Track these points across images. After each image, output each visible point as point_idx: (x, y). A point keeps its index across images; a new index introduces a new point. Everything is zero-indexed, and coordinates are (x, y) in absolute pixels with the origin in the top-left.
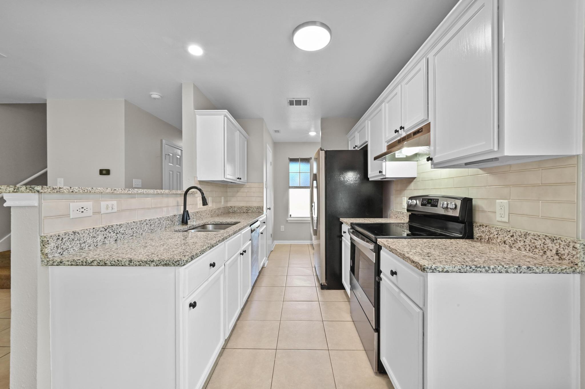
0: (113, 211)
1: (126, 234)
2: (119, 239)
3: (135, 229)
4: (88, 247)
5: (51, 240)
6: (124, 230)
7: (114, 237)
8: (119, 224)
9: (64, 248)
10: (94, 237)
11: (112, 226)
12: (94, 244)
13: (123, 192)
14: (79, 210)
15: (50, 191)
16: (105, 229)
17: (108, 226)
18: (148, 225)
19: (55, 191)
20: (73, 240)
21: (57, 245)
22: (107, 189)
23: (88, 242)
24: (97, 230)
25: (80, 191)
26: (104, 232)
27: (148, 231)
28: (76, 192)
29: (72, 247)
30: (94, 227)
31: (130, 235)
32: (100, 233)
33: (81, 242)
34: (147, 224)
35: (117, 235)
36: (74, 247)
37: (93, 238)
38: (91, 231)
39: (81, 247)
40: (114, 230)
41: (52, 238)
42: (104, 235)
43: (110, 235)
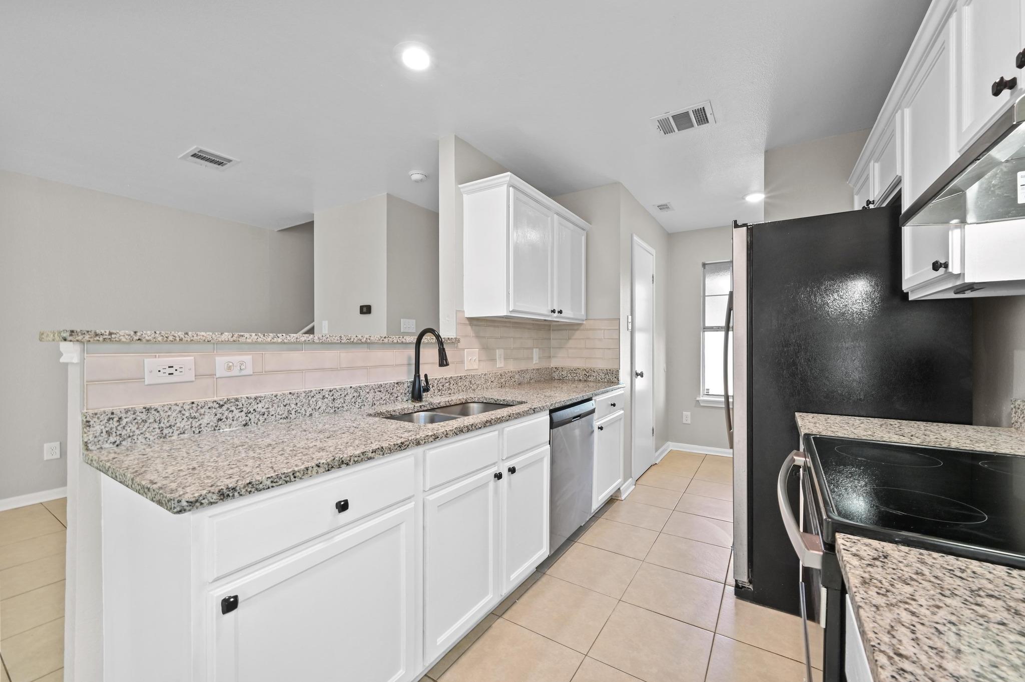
0: (243, 373)
1: (271, 414)
2: (252, 423)
3: (293, 406)
4: (179, 434)
5: (96, 419)
6: (267, 406)
7: (240, 419)
8: (253, 396)
9: (122, 435)
10: (192, 418)
11: (237, 400)
12: (193, 429)
13: (260, 340)
14: (162, 371)
15: (90, 339)
16: (219, 404)
17: (226, 399)
18: (326, 400)
19: (101, 339)
20: (145, 421)
21: (107, 429)
22: (222, 334)
23: (178, 425)
24: (201, 406)
25: (158, 337)
26: (218, 409)
27: (327, 411)
28: (148, 341)
29: (141, 433)
30: (193, 401)
31: (280, 417)
32: (208, 410)
33: (162, 425)
34: (324, 397)
35: (249, 415)
36: (147, 433)
37: (191, 420)
38: (186, 407)
39: (163, 434)
40: (241, 406)
41: (97, 416)
42: (216, 415)
43: (230, 415)
